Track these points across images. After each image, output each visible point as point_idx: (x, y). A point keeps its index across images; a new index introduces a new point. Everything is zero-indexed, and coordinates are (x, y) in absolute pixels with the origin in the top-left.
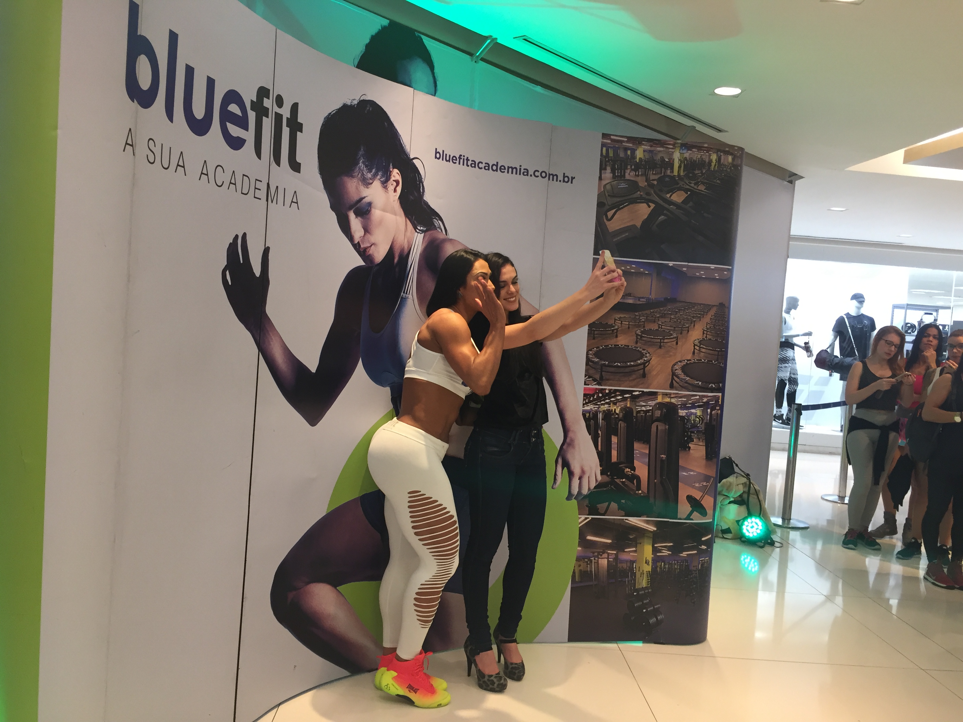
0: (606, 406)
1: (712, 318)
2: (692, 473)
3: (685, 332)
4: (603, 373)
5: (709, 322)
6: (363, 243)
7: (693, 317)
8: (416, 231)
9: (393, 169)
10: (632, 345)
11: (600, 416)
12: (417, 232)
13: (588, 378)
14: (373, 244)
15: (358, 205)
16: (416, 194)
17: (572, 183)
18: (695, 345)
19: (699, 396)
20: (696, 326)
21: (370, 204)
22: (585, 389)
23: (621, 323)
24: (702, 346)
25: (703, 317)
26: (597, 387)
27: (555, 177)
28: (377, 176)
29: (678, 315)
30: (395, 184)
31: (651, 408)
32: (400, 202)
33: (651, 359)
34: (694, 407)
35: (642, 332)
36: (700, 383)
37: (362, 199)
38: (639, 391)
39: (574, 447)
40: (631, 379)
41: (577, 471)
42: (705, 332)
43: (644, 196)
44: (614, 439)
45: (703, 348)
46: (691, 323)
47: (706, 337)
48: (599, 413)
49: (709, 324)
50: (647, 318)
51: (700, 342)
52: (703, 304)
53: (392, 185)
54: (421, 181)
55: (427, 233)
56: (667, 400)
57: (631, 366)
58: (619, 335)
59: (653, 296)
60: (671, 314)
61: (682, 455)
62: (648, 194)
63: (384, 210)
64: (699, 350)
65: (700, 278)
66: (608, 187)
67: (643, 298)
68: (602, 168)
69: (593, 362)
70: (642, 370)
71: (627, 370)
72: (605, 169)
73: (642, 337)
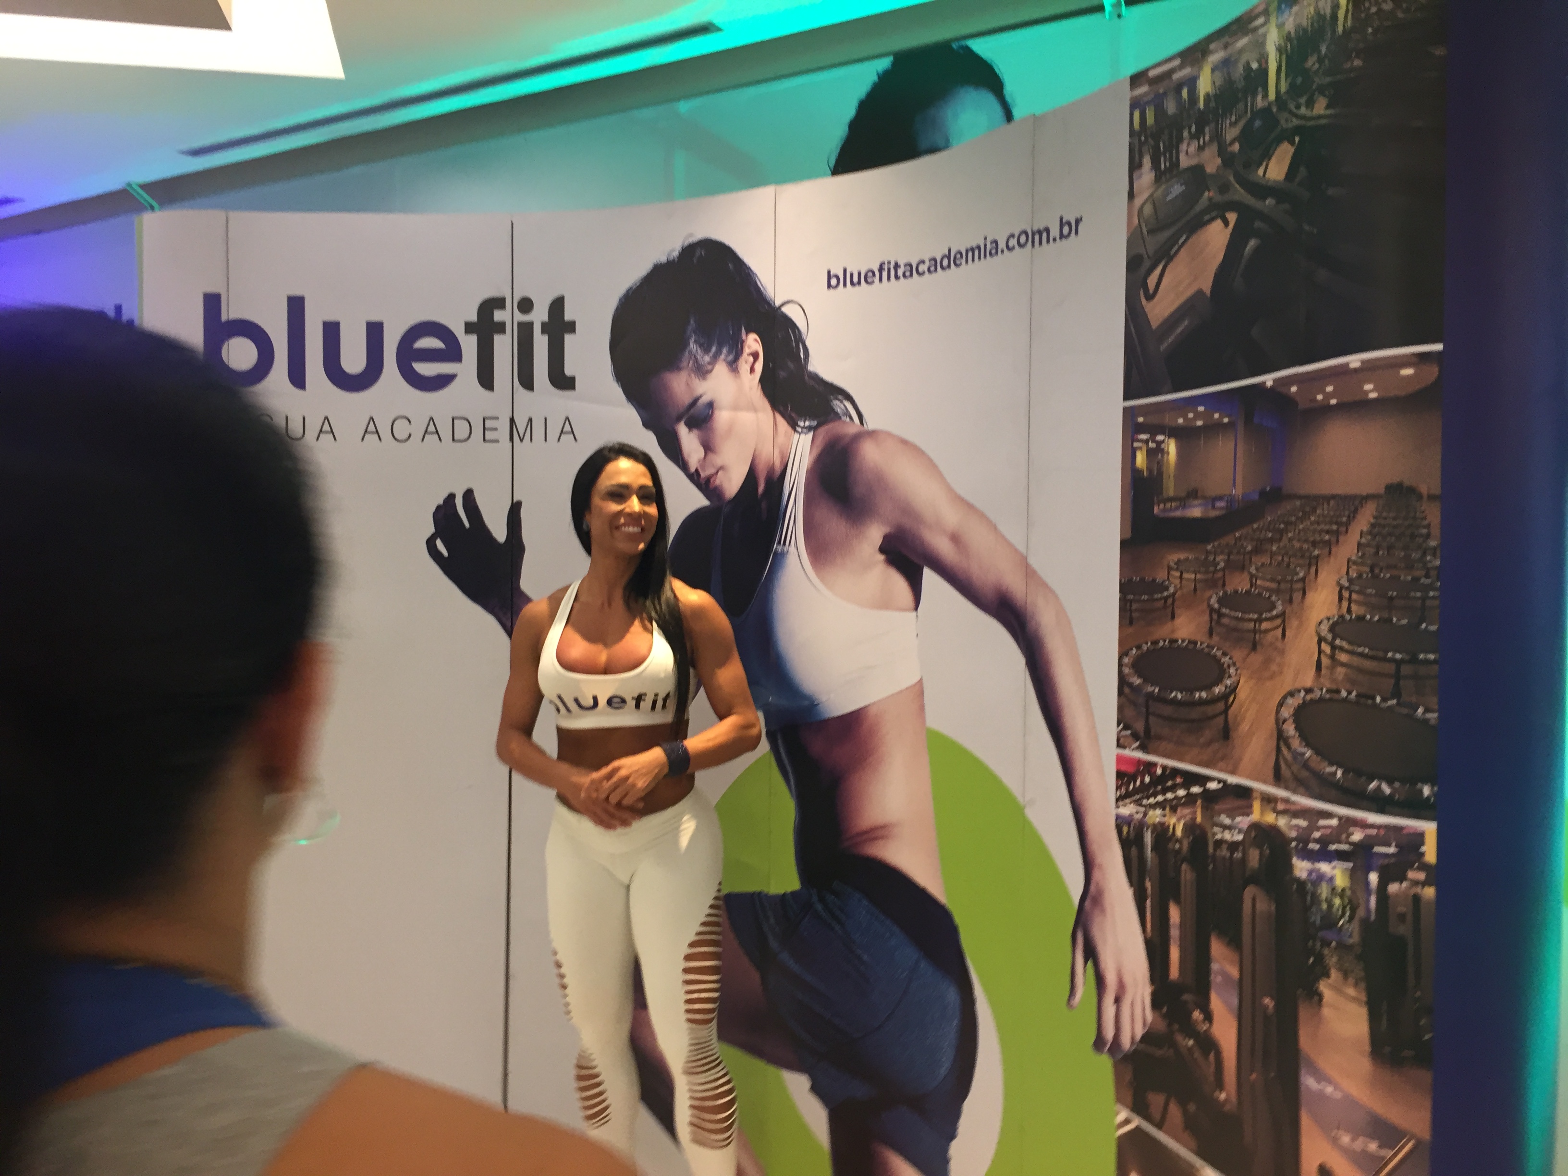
0: (1158, 812)
1: (1363, 540)
2: (1329, 1089)
3: (1297, 596)
4: (1152, 719)
5: (1354, 558)
6: (704, 470)
7: (1314, 544)
8: (795, 430)
9: (747, 334)
10: (1201, 638)
11: (1148, 838)
12: (798, 432)
13: (1125, 728)
14: (721, 468)
15: (692, 411)
16: (791, 365)
17: (1077, 233)
18: (1321, 639)
19: (1340, 818)
20: (1322, 576)
21: (711, 405)
22: (1120, 759)
23: (1181, 577)
24: (1338, 642)
25: (1338, 541)
26: (1139, 755)
27: (1045, 235)
28: (721, 354)
29: (1285, 540)
30: (751, 359)
31: (1240, 837)
32: (762, 387)
33: (1239, 681)
34: (1325, 855)
35: (1219, 601)
36: (1339, 773)
37: (696, 400)
38: (1219, 781)
39: (1103, 911)
40: (1202, 740)
41: (1111, 979)
42: (1346, 594)
43: (1218, 198)
44: (1175, 914)
45: (1342, 649)
46: (1310, 565)
47: (1349, 610)
48: (1147, 829)
49: (1355, 563)
50: (1229, 557)
51: (1332, 629)
52: (1333, 497)
53: (746, 362)
54: (800, 339)
55: (822, 431)
56: (1270, 818)
57: (1202, 702)
58: (1177, 612)
59: (1238, 492)
60: (1271, 541)
61: (1304, 1013)
62: (1224, 188)
63: (736, 408)
64: (1332, 657)
65: (1325, 410)
66: (1148, 210)
67: (1220, 498)
68: (1134, 166)
69: (1130, 685)
70: (1222, 717)
71: (1195, 713)
72: (1140, 166)
73: (1221, 615)
